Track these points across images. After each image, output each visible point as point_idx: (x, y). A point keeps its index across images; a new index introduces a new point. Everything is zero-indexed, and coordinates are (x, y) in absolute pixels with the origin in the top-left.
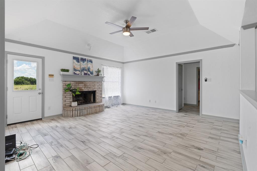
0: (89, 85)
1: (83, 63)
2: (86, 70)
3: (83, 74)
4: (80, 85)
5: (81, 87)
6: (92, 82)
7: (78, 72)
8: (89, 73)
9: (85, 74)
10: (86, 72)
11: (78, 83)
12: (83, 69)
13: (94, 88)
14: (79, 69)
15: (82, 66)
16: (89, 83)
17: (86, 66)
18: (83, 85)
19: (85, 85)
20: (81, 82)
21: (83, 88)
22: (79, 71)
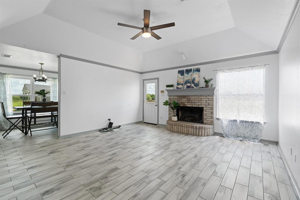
0: (193, 99)
1: (188, 74)
2: (190, 83)
3: (185, 87)
4: (183, 99)
5: (184, 101)
6: (196, 96)
7: (180, 86)
8: (193, 85)
9: (188, 87)
10: (189, 85)
11: (180, 97)
12: (187, 82)
13: (200, 104)
14: (182, 83)
15: (186, 79)
16: (193, 97)
17: (190, 78)
18: (186, 99)
19: (189, 100)
20: (184, 97)
21: (186, 103)
22: (182, 84)
